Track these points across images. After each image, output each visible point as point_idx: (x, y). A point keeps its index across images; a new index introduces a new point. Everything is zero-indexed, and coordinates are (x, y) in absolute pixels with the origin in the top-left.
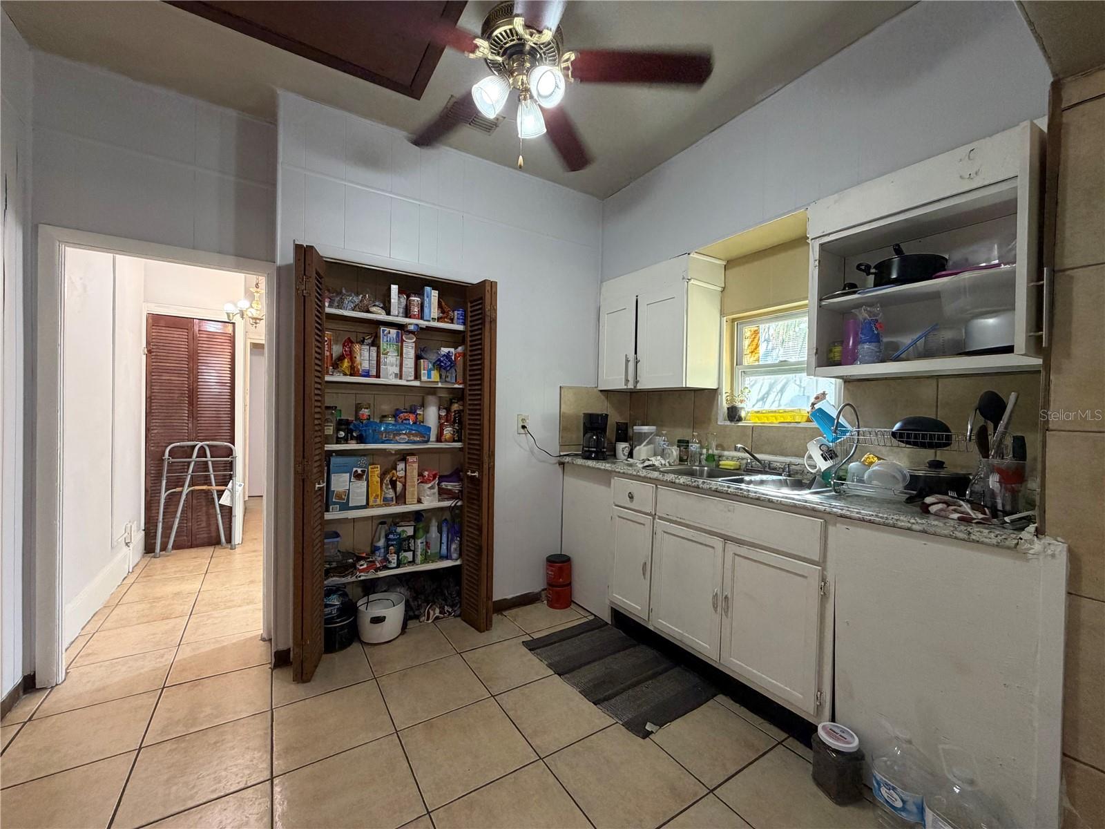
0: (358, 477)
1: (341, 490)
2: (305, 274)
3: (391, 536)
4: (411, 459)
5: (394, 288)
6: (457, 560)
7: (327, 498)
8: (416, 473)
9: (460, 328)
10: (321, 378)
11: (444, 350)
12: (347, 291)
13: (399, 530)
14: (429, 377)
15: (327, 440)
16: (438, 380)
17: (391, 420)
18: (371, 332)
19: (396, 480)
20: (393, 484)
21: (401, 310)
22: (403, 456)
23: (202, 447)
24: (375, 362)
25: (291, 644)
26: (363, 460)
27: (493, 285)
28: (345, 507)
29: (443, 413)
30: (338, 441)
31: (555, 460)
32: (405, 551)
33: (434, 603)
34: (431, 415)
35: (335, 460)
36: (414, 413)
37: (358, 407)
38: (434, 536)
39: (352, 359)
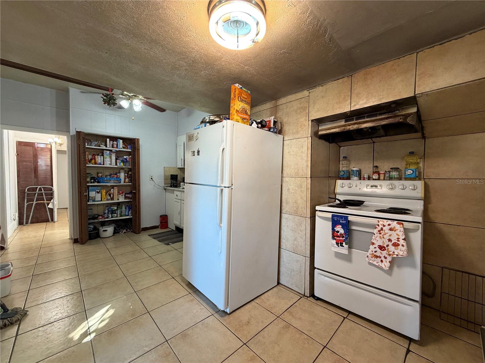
0: (98, 193)
1: (93, 196)
2: (79, 139)
3: (109, 209)
4: (115, 188)
5: (108, 140)
6: (131, 216)
7: (88, 198)
8: (117, 192)
9: (130, 150)
10: (85, 165)
11: (125, 157)
12: (93, 140)
13: (112, 208)
14: (120, 164)
15: (88, 182)
16: (123, 165)
17: (109, 177)
18: (101, 152)
19: (110, 194)
20: (110, 195)
21: (111, 145)
22: (113, 187)
23: (40, 188)
24: (103, 160)
25: (78, 237)
26: (100, 188)
27: (138, 140)
28: (94, 201)
29: (126, 175)
30: (91, 183)
31: (163, 188)
32: (114, 214)
33: (124, 229)
34: (122, 175)
35: (90, 188)
36: (116, 175)
37: (98, 173)
38: (124, 209)
39: (95, 160)
